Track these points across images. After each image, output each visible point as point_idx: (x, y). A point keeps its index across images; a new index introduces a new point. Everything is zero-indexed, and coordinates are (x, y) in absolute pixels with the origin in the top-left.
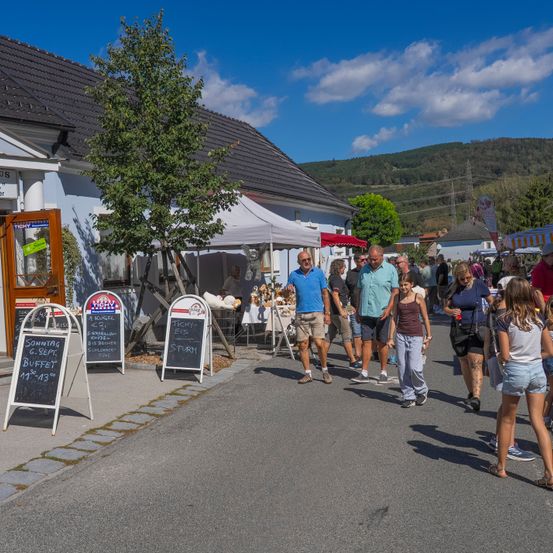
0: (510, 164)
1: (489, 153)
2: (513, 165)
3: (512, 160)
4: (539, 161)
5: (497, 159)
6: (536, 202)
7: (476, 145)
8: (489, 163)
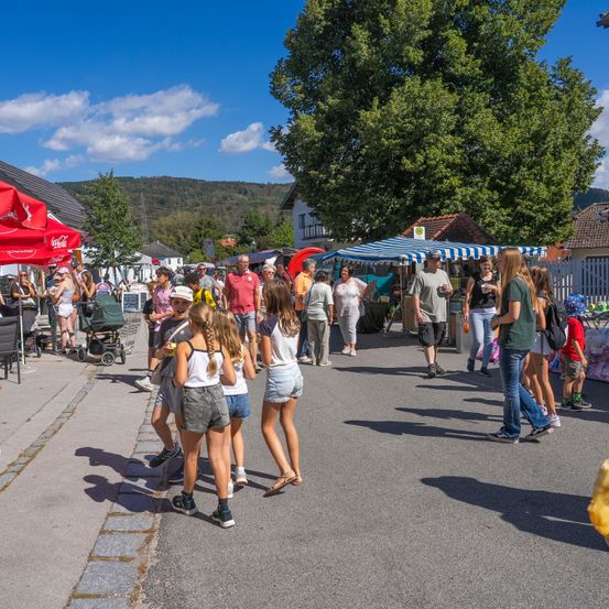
0: (171, 197)
1: (155, 187)
2: (174, 198)
3: (172, 194)
4: (193, 196)
5: (162, 193)
6: (203, 232)
7: (145, 180)
8: (155, 196)
